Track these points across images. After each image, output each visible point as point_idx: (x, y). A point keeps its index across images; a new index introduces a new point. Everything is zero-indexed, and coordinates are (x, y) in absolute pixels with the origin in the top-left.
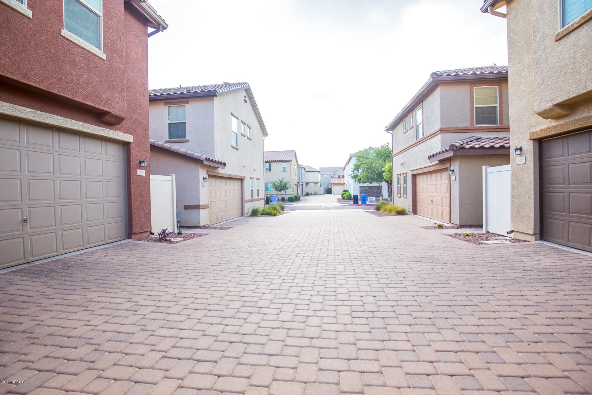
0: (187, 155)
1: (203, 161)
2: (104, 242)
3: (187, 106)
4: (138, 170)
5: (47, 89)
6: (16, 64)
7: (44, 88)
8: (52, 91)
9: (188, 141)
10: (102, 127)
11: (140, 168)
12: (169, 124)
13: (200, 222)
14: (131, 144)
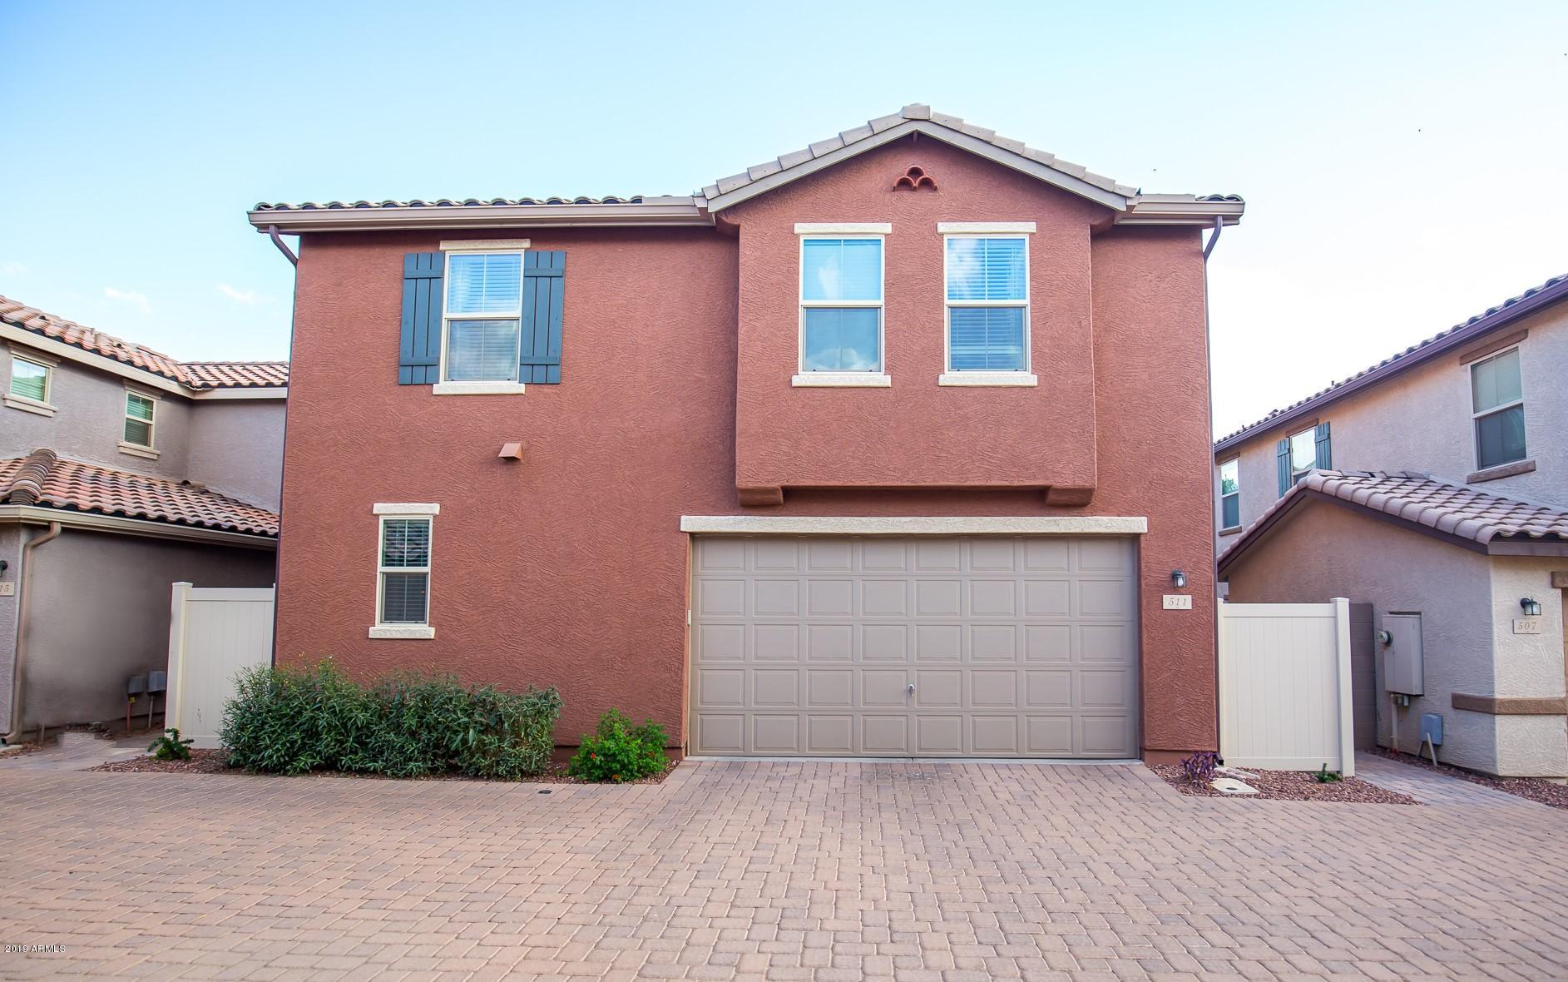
0: (1440, 528)
1: (1486, 546)
2: (1069, 754)
3: (1524, 347)
4: (1164, 596)
5: (913, 484)
6: (869, 462)
7: (909, 484)
8: (923, 484)
9: (1530, 467)
10: (1055, 515)
11: (1175, 590)
12: (1476, 419)
13: (1495, 761)
14: (1142, 538)
